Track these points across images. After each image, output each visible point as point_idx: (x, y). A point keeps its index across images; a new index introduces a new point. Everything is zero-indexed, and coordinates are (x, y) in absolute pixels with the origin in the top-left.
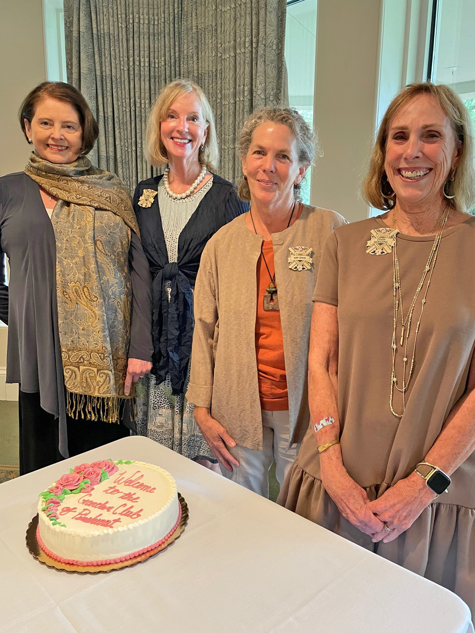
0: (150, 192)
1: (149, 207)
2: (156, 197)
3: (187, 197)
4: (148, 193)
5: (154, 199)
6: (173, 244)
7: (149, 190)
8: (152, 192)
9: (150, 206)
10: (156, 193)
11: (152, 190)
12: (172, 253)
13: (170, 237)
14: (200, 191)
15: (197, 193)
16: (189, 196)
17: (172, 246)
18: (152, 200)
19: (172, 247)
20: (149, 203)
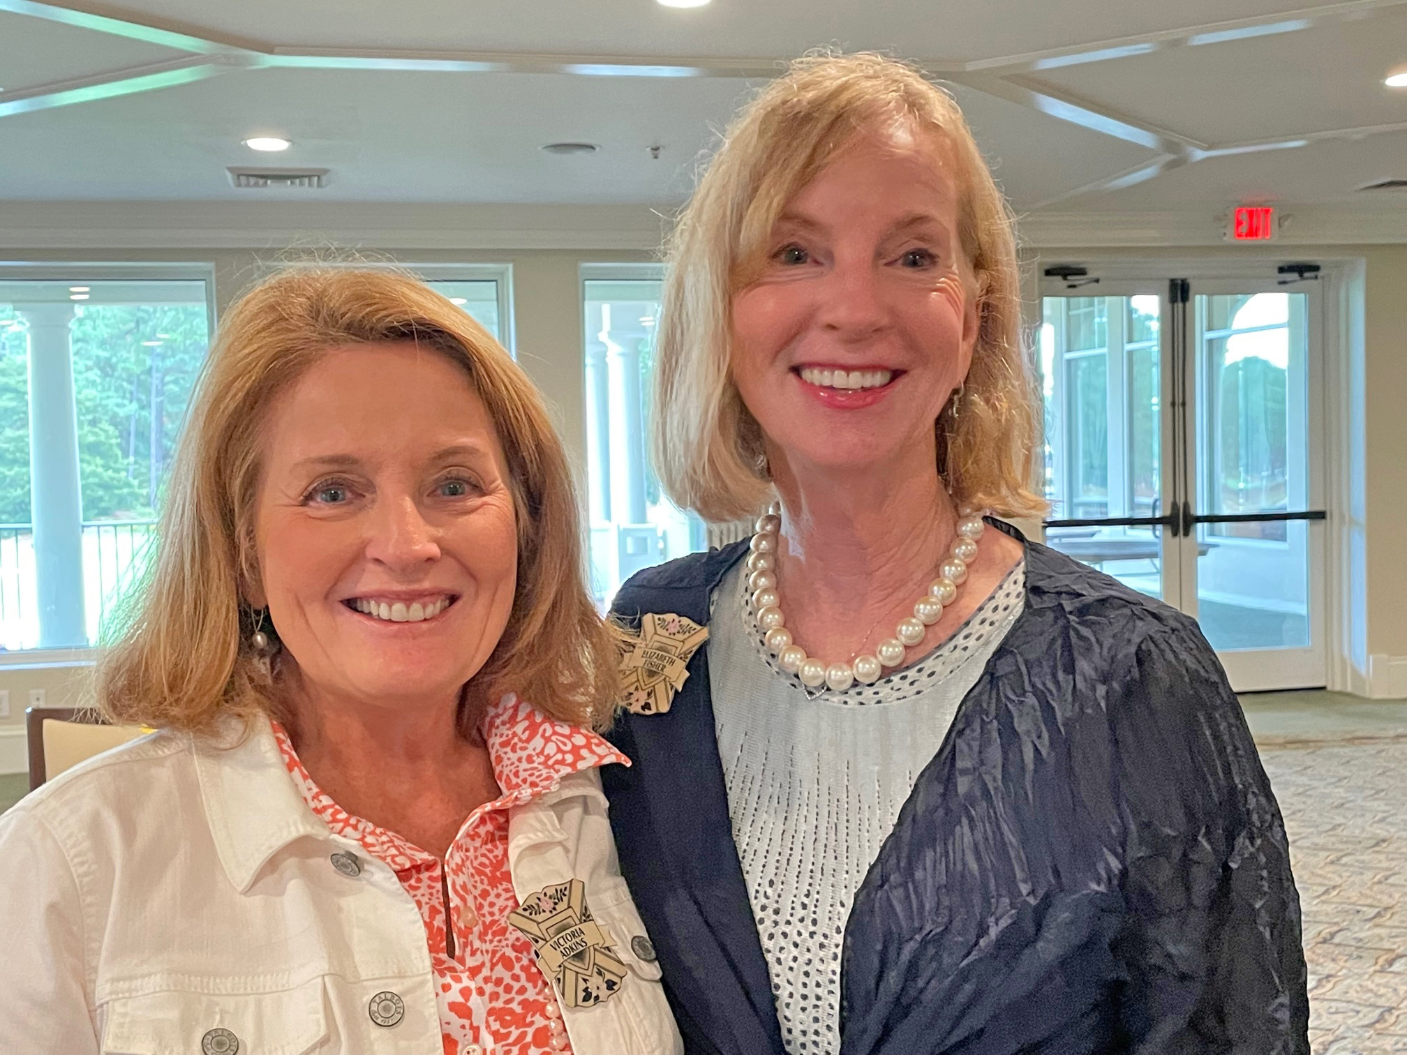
0: (673, 628)
1: (658, 715)
2: (698, 662)
3: (886, 673)
4: (663, 638)
5: (688, 668)
6: (817, 964)
7: (669, 617)
8: (683, 630)
9: (665, 708)
10: (703, 634)
11: (685, 621)
12: (812, 1013)
13: (800, 913)
14: (959, 640)
15: (945, 651)
16: (901, 668)
17: (815, 977)
18: (678, 675)
19: (811, 982)
20: (660, 689)
